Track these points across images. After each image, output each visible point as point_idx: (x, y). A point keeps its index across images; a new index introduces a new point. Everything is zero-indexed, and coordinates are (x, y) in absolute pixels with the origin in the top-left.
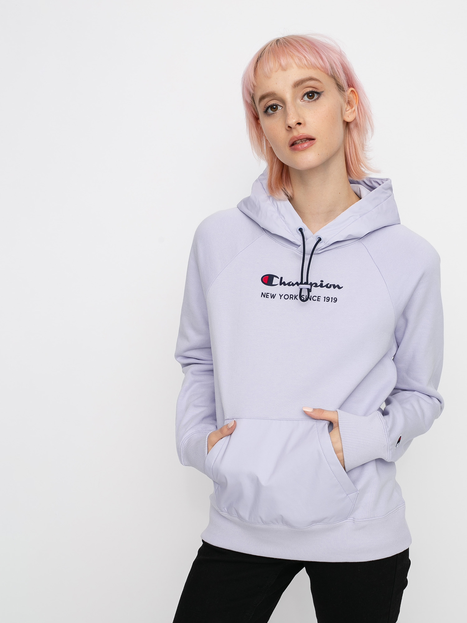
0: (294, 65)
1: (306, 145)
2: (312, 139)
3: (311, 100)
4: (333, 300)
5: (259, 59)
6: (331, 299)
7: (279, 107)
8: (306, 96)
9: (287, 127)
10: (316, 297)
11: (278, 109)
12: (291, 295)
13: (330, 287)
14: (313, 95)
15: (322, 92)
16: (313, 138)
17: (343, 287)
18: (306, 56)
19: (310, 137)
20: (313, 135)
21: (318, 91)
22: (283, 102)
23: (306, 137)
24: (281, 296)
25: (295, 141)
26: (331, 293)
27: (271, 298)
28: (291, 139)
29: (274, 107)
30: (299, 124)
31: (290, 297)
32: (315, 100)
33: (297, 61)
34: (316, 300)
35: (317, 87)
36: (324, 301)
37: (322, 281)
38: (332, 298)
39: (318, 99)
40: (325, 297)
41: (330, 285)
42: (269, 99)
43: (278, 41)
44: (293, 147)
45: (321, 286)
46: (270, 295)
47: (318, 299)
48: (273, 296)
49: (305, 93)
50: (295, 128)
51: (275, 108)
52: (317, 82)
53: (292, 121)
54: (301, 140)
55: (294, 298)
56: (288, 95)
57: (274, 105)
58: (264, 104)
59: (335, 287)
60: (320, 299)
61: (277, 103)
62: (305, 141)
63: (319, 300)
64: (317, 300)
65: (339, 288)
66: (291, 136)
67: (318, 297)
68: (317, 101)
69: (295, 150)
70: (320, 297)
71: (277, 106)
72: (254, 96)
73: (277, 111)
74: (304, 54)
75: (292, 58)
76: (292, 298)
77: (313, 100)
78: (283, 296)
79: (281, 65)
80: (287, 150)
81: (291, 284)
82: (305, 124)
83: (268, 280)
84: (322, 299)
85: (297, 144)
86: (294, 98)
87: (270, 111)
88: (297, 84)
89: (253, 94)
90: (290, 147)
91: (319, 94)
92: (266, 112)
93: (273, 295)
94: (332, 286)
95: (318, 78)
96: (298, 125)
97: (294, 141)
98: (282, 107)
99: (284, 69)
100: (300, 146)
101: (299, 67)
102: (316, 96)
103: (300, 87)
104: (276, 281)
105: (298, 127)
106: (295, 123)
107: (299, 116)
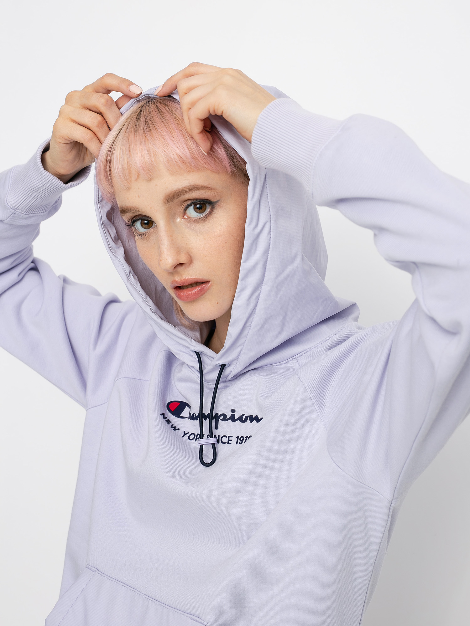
2: (202, 283)
3: (200, 215)
10: (226, 437)
13: (245, 421)
16: (204, 281)
17: (263, 418)
30: (180, 265)
32: (207, 215)
34: (225, 443)
36: (237, 444)
37: (233, 411)
38: (247, 438)
39: (211, 213)
40: (237, 437)
41: (245, 416)
45: (233, 418)
47: (229, 440)
59: (252, 419)
60: (231, 440)
63: (230, 442)
64: (227, 443)
65: (258, 420)
67: (229, 437)
70: (232, 437)
77: (203, 214)
78: (188, 435)
82: (190, 262)
84: (234, 440)
91: (214, 204)
94: (248, 418)
96: (178, 267)
102: (207, 209)
105: (180, 269)
106: (172, 266)
107: (178, 251)
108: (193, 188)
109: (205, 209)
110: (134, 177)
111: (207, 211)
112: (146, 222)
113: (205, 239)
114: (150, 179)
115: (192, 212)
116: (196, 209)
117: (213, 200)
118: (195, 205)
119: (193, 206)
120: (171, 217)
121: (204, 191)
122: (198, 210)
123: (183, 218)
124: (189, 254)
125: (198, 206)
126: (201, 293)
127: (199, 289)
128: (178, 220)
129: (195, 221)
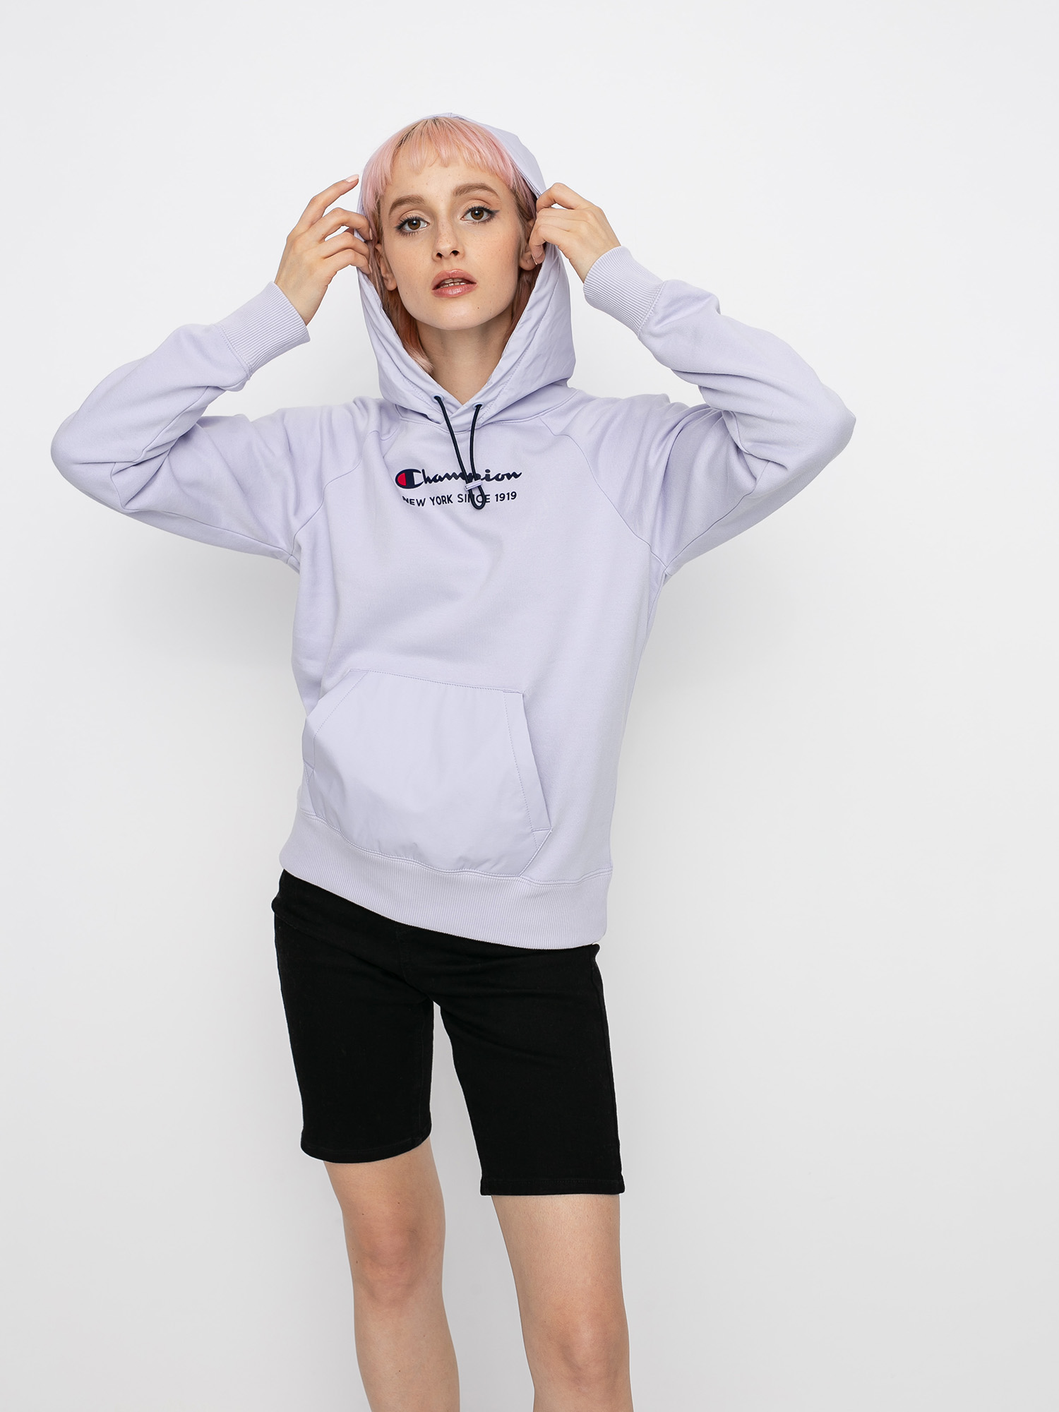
0: (461, 162)
1: (458, 291)
2: (469, 282)
3: (477, 221)
4: (511, 497)
5: (404, 139)
6: (506, 496)
7: (422, 222)
8: (470, 213)
9: (435, 254)
11: (421, 226)
12: (442, 497)
13: (503, 478)
14: (480, 214)
15: (497, 211)
16: (472, 280)
17: (521, 474)
18: (481, 150)
19: (468, 278)
20: (475, 275)
21: (492, 209)
22: (433, 215)
23: (462, 276)
24: (433, 500)
25: (444, 280)
26: (506, 486)
27: (419, 505)
28: (438, 276)
29: (415, 222)
30: (455, 253)
31: (443, 501)
32: (484, 222)
33: (466, 155)
35: (489, 202)
36: (497, 501)
37: (488, 471)
38: (508, 494)
39: (488, 220)
40: (497, 495)
41: (502, 475)
42: (409, 205)
43: (435, 120)
44: (439, 290)
45: (488, 478)
46: (415, 502)
48: (421, 503)
49: (470, 207)
50: (447, 258)
51: (415, 224)
52: (492, 194)
53: (446, 247)
54: (453, 279)
55: (447, 501)
56: (442, 206)
57: (413, 220)
58: (399, 214)
59: (509, 476)
61: (419, 216)
62: (460, 282)
65: (516, 476)
66: (438, 270)
68: (487, 224)
69: (441, 295)
70: (489, 495)
71: (418, 220)
72: (383, 200)
73: (420, 229)
74: (477, 145)
75: (459, 149)
76: (445, 501)
77: (480, 220)
78: (434, 499)
79: (439, 155)
80: (427, 294)
81: (437, 478)
82: (464, 255)
83: (406, 479)
84: (492, 498)
85: (445, 286)
86: (452, 212)
87: (407, 227)
88: (461, 191)
89: (382, 197)
90: (434, 289)
91: (491, 214)
92: (400, 228)
93: (421, 501)
94: (505, 476)
95: (493, 188)
96: (453, 255)
97: (442, 279)
98: (428, 223)
99: (445, 165)
100: (450, 291)
101: (470, 166)
102: (485, 216)
103: (464, 196)
104: (418, 478)
105: (453, 258)
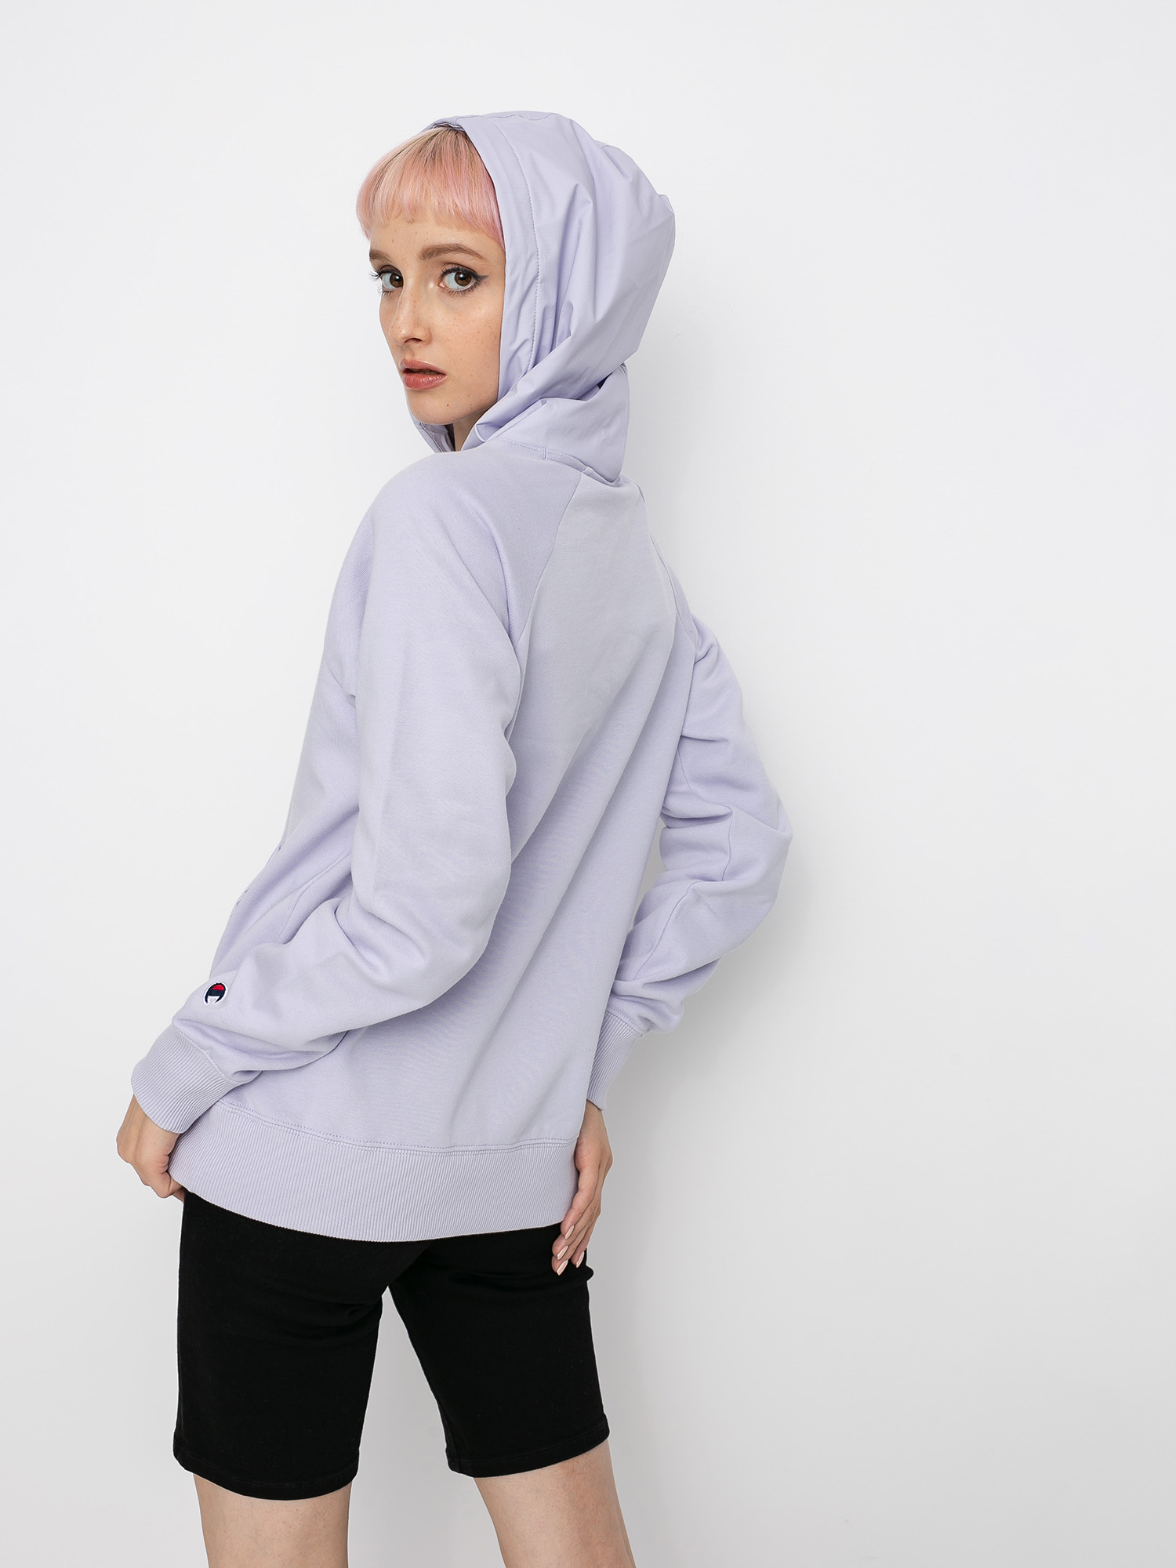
30: (415, 340)
95: (475, 248)
105: (414, 345)
106: (403, 338)
107: (417, 323)
108: (458, 249)
109: (468, 283)
110: (395, 213)
111: (469, 286)
112: (398, 278)
113: (455, 319)
114: (412, 222)
115: (451, 280)
116: (457, 279)
117: (480, 273)
118: (458, 274)
119: (454, 274)
120: (423, 281)
121: (470, 257)
122: (460, 282)
123: (438, 285)
124: (430, 332)
125: (461, 276)
126: (432, 386)
127: (430, 379)
128: (431, 285)
129: (451, 293)
